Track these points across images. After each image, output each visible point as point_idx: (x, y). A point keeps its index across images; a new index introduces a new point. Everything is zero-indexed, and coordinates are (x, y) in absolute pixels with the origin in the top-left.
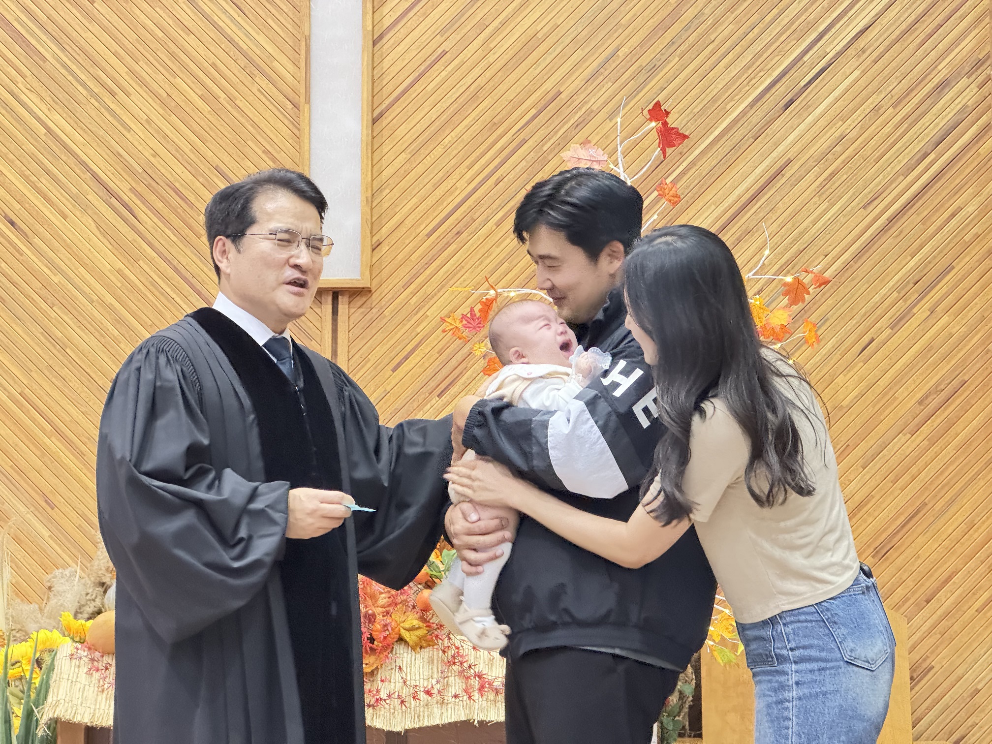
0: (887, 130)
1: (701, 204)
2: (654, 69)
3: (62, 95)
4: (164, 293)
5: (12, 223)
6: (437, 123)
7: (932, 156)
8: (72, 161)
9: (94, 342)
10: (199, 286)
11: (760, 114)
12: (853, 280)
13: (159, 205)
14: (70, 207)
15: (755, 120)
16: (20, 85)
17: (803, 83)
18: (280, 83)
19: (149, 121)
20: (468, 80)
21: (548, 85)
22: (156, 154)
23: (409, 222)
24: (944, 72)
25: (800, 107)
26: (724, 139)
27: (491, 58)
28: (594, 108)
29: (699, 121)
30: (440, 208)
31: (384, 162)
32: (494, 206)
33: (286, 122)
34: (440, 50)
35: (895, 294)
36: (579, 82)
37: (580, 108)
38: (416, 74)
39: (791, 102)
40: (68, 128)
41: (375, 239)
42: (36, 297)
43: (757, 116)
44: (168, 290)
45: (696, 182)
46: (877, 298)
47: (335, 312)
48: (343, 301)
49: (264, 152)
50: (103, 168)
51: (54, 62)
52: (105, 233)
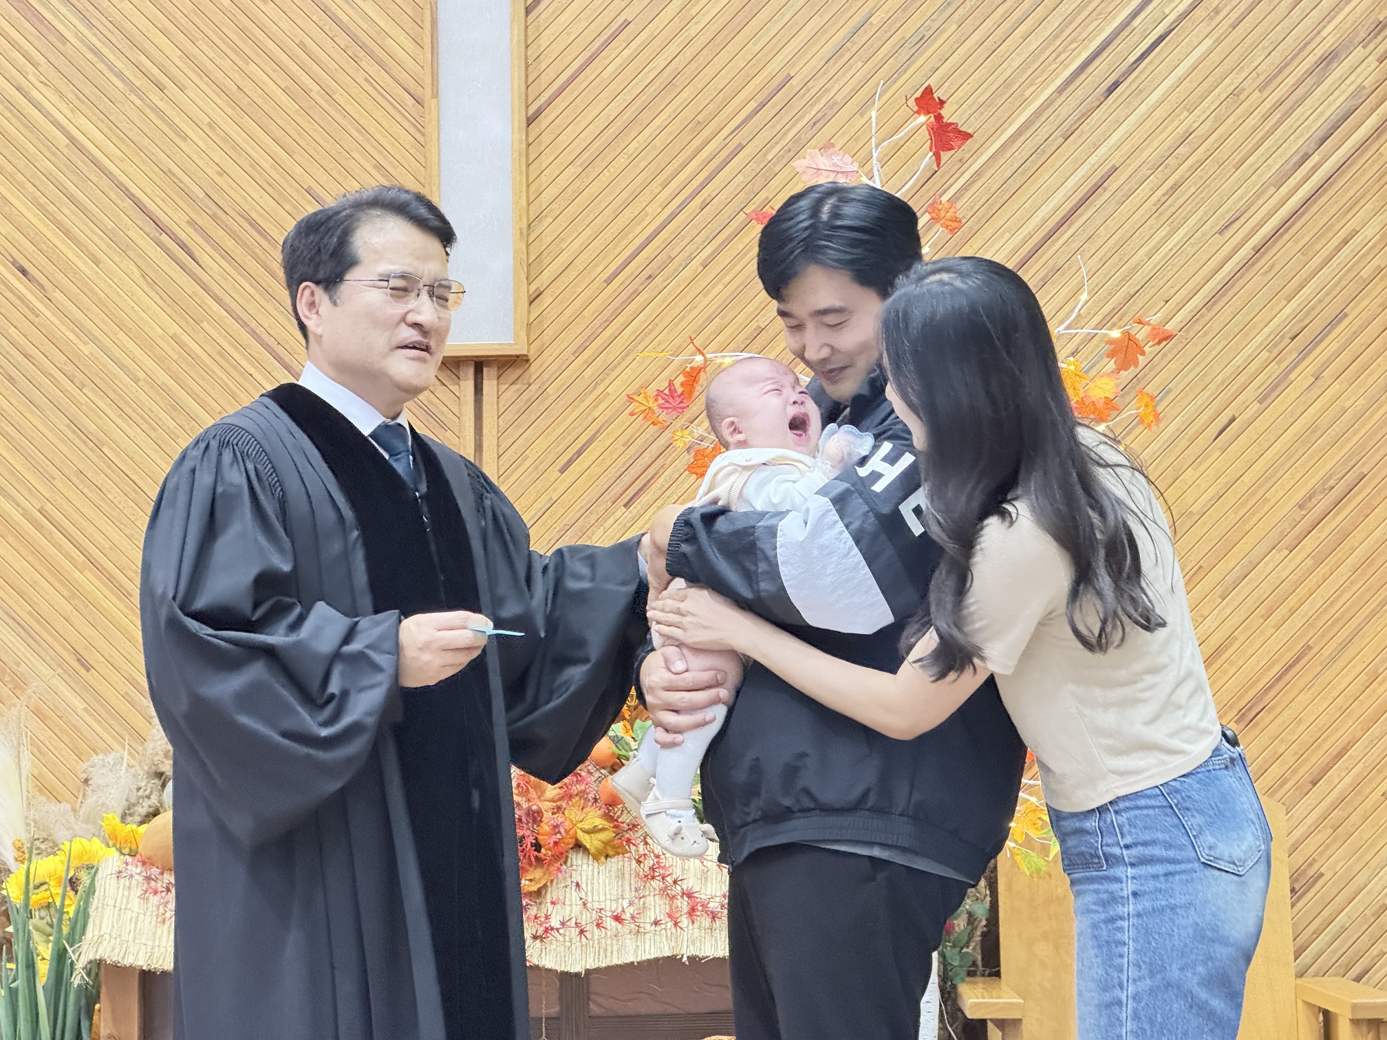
0: (1252, 122)
1: (991, 232)
2: (922, 41)
3: (88, 89)
4: (238, 367)
5: (24, 272)
6: (618, 125)
7: (1315, 158)
8: (105, 183)
9: (141, 438)
10: (287, 358)
11: (1072, 103)
12: (1205, 335)
13: (229, 244)
14: (104, 247)
15: (1064, 111)
16: (30, 77)
17: (1132, 59)
18: (396, 70)
19: (212, 125)
20: (661, 61)
21: (773, 67)
22: (223, 172)
23: (580, 263)
24: (1331, 40)
25: (1129, 92)
26: (1023, 139)
27: (693, 29)
28: (839, 98)
29: (987, 114)
30: (624, 243)
31: (545, 179)
32: (699, 239)
33: (406, 124)
34: (620, 20)
35: (1265, 354)
36: (816, 63)
37: (819, 99)
38: (587, 54)
39: (1116, 85)
40: (99, 137)
41: (533, 287)
42: (58, 375)
43: (1068, 106)
44: (244, 363)
45: (983, 201)
46: (1239, 360)
47: (478, 390)
48: (489, 374)
49: (375, 167)
50: (149, 192)
51: (77, 44)
52: (153, 284)
